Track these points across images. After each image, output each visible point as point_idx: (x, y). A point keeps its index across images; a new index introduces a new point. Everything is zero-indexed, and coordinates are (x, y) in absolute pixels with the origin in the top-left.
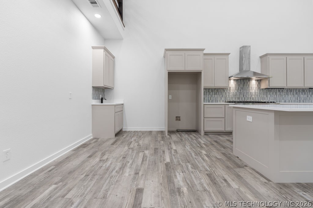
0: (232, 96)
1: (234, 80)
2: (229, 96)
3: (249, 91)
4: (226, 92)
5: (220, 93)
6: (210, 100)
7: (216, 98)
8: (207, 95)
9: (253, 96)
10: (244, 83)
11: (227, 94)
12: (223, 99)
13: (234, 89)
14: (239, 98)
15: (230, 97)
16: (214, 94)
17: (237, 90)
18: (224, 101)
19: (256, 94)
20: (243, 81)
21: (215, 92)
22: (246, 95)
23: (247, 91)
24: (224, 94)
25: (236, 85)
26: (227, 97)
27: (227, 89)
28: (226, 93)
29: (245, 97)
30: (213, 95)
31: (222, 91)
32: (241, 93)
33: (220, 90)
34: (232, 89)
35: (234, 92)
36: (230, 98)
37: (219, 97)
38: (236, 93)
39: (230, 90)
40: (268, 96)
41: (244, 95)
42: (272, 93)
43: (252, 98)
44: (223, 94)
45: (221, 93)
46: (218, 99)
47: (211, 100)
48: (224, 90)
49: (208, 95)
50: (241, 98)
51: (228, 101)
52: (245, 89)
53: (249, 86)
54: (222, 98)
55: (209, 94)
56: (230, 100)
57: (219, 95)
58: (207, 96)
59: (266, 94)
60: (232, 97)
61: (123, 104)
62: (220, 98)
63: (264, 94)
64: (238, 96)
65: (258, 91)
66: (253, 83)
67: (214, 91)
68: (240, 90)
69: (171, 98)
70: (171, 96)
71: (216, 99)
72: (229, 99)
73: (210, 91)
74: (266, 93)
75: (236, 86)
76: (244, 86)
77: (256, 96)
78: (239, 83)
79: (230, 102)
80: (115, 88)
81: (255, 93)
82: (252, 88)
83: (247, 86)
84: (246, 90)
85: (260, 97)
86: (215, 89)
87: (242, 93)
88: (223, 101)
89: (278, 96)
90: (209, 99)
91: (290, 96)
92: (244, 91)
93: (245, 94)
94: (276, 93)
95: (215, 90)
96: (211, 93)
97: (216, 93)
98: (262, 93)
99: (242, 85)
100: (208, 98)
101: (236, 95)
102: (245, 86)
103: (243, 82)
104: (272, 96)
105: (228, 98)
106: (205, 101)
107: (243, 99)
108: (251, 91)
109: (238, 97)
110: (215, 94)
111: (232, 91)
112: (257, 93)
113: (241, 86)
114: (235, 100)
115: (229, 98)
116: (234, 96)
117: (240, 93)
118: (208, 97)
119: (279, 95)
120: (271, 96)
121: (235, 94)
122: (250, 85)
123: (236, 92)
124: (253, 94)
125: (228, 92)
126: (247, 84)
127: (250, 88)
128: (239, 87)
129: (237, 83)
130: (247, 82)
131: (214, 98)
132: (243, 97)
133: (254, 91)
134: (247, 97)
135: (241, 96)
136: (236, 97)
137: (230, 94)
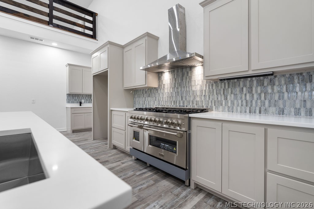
0: (167, 98)
2: (163, 98)
3: (190, 88)
4: (159, 92)
7: (149, 102)
9: (198, 99)
10: (183, 76)
11: (161, 96)
12: (156, 103)
13: (169, 87)
14: (175, 102)
15: (164, 100)
17: (173, 88)
19: (204, 94)
22: (185, 97)
23: (188, 89)
24: (157, 96)
26: (161, 100)
27: (160, 88)
28: (159, 95)
29: (184, 99)
31: (155, 92)
32: (178, 92)
33: (153, 90)
34: (166, 87)
36: (164, 102)
38: (171, 92)
40: (229, 97)
42: (238, 89)
43: (196, 101)
44: (156, 96)
45: (155, 94)
46: (151, 104)
48: (157, 90)
49: (142, 98)
50: (178, 102)
52: (185, 85)
53: (190, 78)
54: (155, 101)
56: (164, 104)
57: (152, 98)
59: (224, 94)
60: (167, 100)
62: (153, 102)
63: (220, 94)
64: (174, 98)
65: (207, 88)
66: (198, 73)
67: (147, 93)
68: (177, 88)
72: (162, 104)
73: (144, 91)
74: (224, 90)
75: (172, 82)
76: (182, 80)
77: (203, 98)
78: (175, 75)
81: (201, 91)
82: (195, 83)
83: (188, 80)
84: (185, 87)
85: (211, 99)
87: (180, 93)
89: (255, 96)
94: (251, 88)
96: (145, 95)
98: (215, 91)
99: (179, 79)
102: (184, 80)
103: (181, 73)
104: (239, 96)
105: (161, 101)
107: (181, 104)
108: (194, 89)
109: (174, 100)
110: (148, 97)
111: (166, 91)
112: (205, 91)
113: (178, 81)
115: (163, 101)
116: (169, 99)
117: (177, 93)
119: (260, 95)
120: (236, 98)
121: (170, 96)
122: (193, 77)
123: (172, 91)
124: (198, 94)
125: (162, 92)
126: (187, 76)
127: (193, 83)
128: (175, 84)
129: (173, 76)
130: (187, 72)
131: (148, 101)
132: (181, 100)
133: (198, 88)
134: (188, 100)
135: (178, 99)
136: (172, 100)
137: (164, 96)
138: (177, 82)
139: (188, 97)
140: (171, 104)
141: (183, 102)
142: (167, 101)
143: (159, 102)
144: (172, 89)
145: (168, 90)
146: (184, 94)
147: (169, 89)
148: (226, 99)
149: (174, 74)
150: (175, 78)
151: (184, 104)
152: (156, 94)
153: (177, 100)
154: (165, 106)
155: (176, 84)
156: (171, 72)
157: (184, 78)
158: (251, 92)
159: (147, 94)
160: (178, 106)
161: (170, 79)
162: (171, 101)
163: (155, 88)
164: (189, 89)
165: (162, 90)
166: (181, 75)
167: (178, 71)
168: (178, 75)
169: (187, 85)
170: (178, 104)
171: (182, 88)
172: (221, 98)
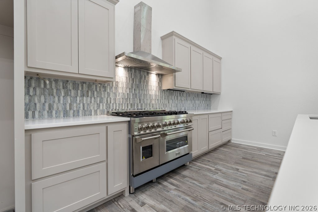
0: (121, 100)
1: (125, 67)
2: (115, 99)
3: (148, 92)
4: (109, 91)
5: (95, 93)
6: (70, 109)
7: (86, 106)
8: (59, 97)
9: (153, 102)
10: (141, 78)
11: (112, 96)
12: (103, 107)
13: (125, 86)
14: (133, 105)
15: (117, 102)
16: (79, 95)
17: (130, 89)
18: (106, 112)
19: (157, 98)
22: (143, 100)
24: (105, 96)
25: (128, 78)
26: (112, 102)
27: (111, 85)
28: (109, 95)
29: (142, 102)
30: (78, 98)
31: (100, 90)
32: (136, 95)
34: (120, 85)
35: (124, 92)
36: (118, 105)
37: (93, 101)
38: (127, 94)
41: (140, 100)
42: (173, 97)
43: (152, 104)
44: (103, 96)
45: (99, 93)
46: (92, 108)
47: (72, 111)
48: (105, 87)
49: (62, 98)
50: (135, 105)
51: (114, 111)
52: (142, 88)
53: (147, 82)
54: (101, 104)
55: (66, 94)
56: (118, 108)
57: (93, 99)
58: (59, 100)
59: (168, 99)
60: (121, 102)
62: (96, 106)
63: (166, 99)
64: (131, 100)
65: (159, 94)
66: (153, 78)
67: (80, 88)
68: (135, 90)
71: (86, 109)
72: (115, 108)
73: (70, 86)
74: (168, 96)
75: (128, 82)
76: (140, 82)
77: (157, 101)
78: (133, 75)
79: (117, 114)
82: (151, 88)
83: (145, 84)
84: (143, 90)
85: (161, 102)
86: (83, 82)
87: (138, 95)
88: (102, 113)
89: (179, 102)
90: (65, 108)
91: (189, 102)
92: (141, 92)
93: (143, 98)
94: (177, 96)
95: (82, 86)
96: (73, 92)
97: (85, 93)
98: (164, 96)
99: (137, 80)
100: (65, 104)
101: (127, 99)
102: (142, 83)
103: (139, 75)
104: (174, 101)
105: (113, 104)
106: (54, 112)
107: (139, 107)
108: (150, 93)
109: (131, 103)
110: (83, 96)
111: (120, 91)
112: (158, 95)
113: (136, 82)
114: (126, 108)
115: (116, 104)
116: (124, 101)
117: (134, 95)
118: (62, 102)
121: (126, 97)
122: (149, 82)
123: (128, 92)
124: (153, 98)
125: (114, 91)
126: (145, 79)
127: (150, 88)
128: (132, 84)
129: (130, 74)
130: (145, 76)
131: (81, 105)
132: (139, 103)
133: (153, 92)
134: (145, 103)
135: (136, 101)
136: (128, 102)
137: (118, 97)
138: (134, 82)
139: (145, 100)
140: (128, 108)
141: (141, 105)
142: (122, 104)
143: (108, 106)
144: (128, 90)
145: (123, 91)
146: (142, 96)
147: (124, 89)
148: (169, 103)
149: (132, 73)
150: (133, 77)
151: (142, 107)
152: (103, 92)
153: (135, 103)
154: (118, 110)
155: (134, 85)
156: (127, 69)
157: (142, 80)
159: (79, 92)
160: (136, 109)
161: (127, 78)
162: (128, 104)
164: (146, 92)
165: (113, 88)
166: (139, 77)
167: (136, 72)
168: (135, 75)
169: (145, 89)
170: (135, 107)
171: (140, 90)
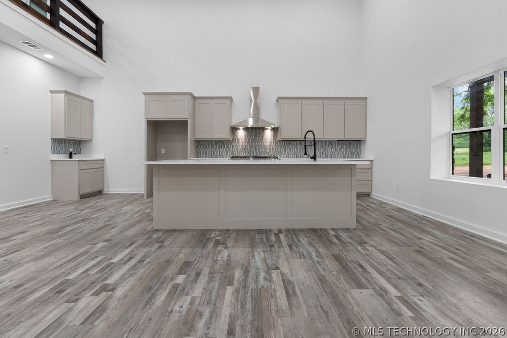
0: (241, 149)
1: (243, 129)
2: (237, 149)
3: (262, 143)
4: (233, 144)
5: (226, 146)
6: (214, 153)
7: (221, 152)
9: (268, 150)
10: (256, 134)
11: (235, 147)
12: (230, 153)
14: (250, 152)
17: (247, 142)
18: (231, 156)
19: (272, 148)
20: (255, 132)
21: (219, 145)
23: (260, 144)
24: (231, 148)
25: (246, 135)
26: (235, 151)
27: (235, 141)
28: (233, 147)
30: (217, 149)
32: (252, 146)
33: (226, 142)
34: (241, 141)
35: (243, 144)
36: (239, 152)
39: (238, 142)
40: (286, 150)
41: (256, 150)
42: (291, 146)
43: (267, 152)
46: (224, 154)
50: (252, 152)
53: (262, 137)
55: (212, 147)
56: (239, 154)
57: (224, 149)
58: (209, 150)
59: (284, 148)
60: (241, 151)
61: (103, 160)
62: (226, 153)
63: (282, 147)
64: (248, 149)
66: (268, 134)
68: (251, 143)
69: (164, 153)
70: (164, 149)
71: (221, 154)
72: (237, 154)
73: (214, 144)
74: (284, 145)
75: (246, 138)
77: (271, 150)
78: (250, 132)
80: (94, 140)
81: (270, 146)
82: (266, 140)
83: (260, 138)
84: (258, 142)
85: (276, 151)
86: (219, 141)
87: (254, 146)
88: (229, 157)
89: (299, 150)
93: (258, 148)
94: (297, 145)
95: (219, 143)
96: (215, 146)
98: (279, 146)
99: (253, 136)
100: (211, 152)
101: (246, 148)
102: (257, 138)
106: (207, 155)
107: (255, 154)
108: (265, 144)
109: (248, 151)
110: (219, 148)
111: (241, 144)
112: (273, 145)
115: (237, 152)
116: (243, 150)
120: (290, 150)
122: (264, 136)
123: (246, 144)
124: (268, 147)
125: (236, 144)
126: (260, 135)
127: (264, 140)
131: (219, 152)
133: (268, 143)
135: (252, 150)
137: (239, 148)
138: (251, 138)
139: (260, 149)
140: (246, 154)
143: (233, 153)
147: (243, 142)
148: (285, 151)
151: (257, 154)
152: (229, 145)
155: (250, 140)
157: (257, 136)
158: (297, 148)
162: (246, 152)
163: (228, 141)
168: (252, 133)
169: (260, 141)
170: (252, 154)
171: (255, 143)
172: (282, 150)
